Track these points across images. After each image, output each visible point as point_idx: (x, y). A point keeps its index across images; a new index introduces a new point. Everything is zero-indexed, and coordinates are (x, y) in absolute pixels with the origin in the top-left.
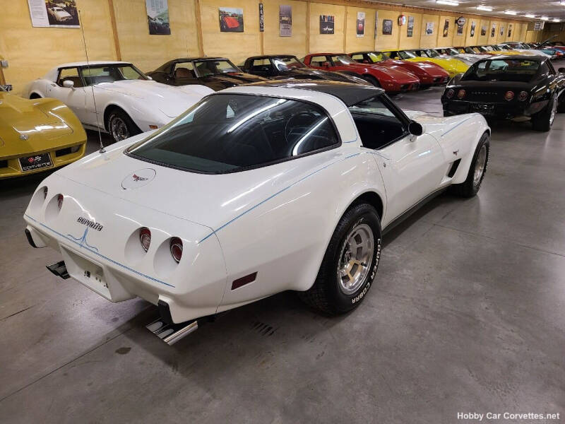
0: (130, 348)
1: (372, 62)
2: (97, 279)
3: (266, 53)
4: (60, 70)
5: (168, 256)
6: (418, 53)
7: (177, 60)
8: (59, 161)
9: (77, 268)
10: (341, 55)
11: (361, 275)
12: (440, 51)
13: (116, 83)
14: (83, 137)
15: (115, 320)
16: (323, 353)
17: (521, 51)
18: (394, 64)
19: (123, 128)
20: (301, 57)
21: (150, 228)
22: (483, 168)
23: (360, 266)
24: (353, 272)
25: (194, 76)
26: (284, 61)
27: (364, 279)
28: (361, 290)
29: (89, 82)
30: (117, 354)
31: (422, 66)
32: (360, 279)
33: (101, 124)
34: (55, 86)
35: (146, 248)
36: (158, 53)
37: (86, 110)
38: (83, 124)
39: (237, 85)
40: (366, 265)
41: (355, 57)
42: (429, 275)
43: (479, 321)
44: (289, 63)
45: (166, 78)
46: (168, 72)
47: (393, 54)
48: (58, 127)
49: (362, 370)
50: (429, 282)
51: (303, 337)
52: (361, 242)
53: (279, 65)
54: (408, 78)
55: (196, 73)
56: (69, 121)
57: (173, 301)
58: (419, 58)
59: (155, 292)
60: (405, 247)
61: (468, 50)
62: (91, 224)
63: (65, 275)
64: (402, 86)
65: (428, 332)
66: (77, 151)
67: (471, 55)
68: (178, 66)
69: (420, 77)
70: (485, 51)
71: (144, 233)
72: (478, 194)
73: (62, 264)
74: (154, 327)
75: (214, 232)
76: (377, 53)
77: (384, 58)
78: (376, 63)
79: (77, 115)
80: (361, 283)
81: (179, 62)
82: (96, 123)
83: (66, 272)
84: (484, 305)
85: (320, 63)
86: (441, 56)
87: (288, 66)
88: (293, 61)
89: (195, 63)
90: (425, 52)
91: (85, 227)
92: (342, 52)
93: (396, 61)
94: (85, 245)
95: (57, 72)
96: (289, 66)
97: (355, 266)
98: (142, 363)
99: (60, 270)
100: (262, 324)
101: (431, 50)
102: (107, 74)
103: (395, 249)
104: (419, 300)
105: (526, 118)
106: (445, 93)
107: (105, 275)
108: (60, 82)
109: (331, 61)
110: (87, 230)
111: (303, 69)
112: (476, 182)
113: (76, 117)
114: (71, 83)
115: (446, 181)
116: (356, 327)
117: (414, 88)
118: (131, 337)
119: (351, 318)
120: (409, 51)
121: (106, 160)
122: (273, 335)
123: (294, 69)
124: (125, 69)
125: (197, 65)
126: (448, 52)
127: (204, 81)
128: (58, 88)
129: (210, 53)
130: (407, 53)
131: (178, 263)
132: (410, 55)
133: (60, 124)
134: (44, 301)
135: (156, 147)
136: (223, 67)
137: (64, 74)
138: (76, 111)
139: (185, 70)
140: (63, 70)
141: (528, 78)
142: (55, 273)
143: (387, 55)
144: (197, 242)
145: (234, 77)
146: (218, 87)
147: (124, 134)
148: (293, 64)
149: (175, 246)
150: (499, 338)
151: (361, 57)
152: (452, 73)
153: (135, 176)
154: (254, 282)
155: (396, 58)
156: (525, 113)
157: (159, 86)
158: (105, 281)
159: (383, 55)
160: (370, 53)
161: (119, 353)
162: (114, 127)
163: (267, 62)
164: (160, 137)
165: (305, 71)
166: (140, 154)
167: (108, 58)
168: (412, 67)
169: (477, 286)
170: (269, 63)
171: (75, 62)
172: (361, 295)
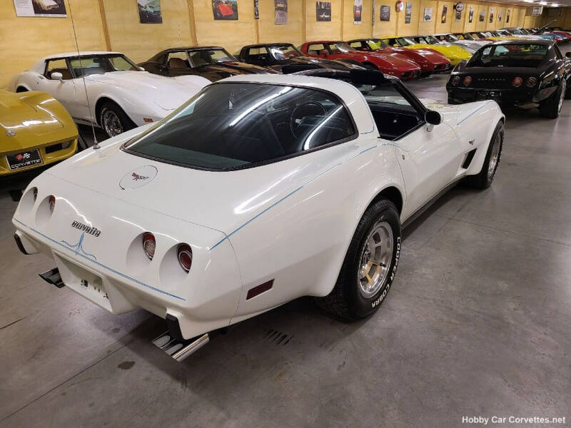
0: (134, 363)
1: (371, 50)
2: (95, 288)
3: (262, 42)
4: (47, 61)
5: (176, 265)
6: (417, 40)
7: (170, 49)
8: (50, 158)
9: (73, 277)
10: (338, 43)
11: (380, 276)
12: (438, 37)
13: (108, 74)
14: (74, 132)
15: (116, 330)
16: (344, 363)
17: (520, 36)
18: (394, 52)
19: (116, 122)
20: (298, 45)
21: (154, 233)
22: (496, 158)
23: (379, 267)
24: (371, 273)
25: (189, 66)
26: (282, 49)
27: (384, 280)
28: (380, 293)
29: (79, 73)
30: (120, 369)
31: (421, 53)
32: (379, 280)
33: (92, 118)
34: (43, 78)
35: (151, 256)
36: (149, 43)
37: (77, 104)
38: (73, 118)
39: (233, 75)
40: (385, 266)
41: (353, 45)
42: (449, 273)
43: (509, 323)
44: (286, 51)
45: (159, 69)
46: (162, 63)
47: (392, 42)
48: (47, 122)
49: (388, 381)
50: (451, 281)
51: (322, 345)
52: (380, 241)
53: (275, 53)
54: (409, 65)
55: (190, 63)
56: (58, 115)
57: (183, 315)
58: (418, 44)
59: (163, 306)
60: (420, 243)
61: (468, 36)
62: (88, 229)
63: (60, 284)
64: (403, 74)
65: (455, 337)
66: (68, 147)
67: (471, 42)
68: (171, 55)
69: (421, 65)
70: (484, 37)
71: (147, 239)
72: (492, 185)
73: (56, 271)
74: (161, 342)
75: (227, 237)
76: (376, 41)
77: (383, 45)
78: (374, 51)
79: (67, 109)
80: (381, 285)
81: (172, 52)
82: (89, 118)
83: (60, 280)
84: (512, 306)
85: (318, 51)
86: (440, 43)
87: (284, 54)
88: (290, 49)
89: (189, 53)
90: (424, 38)
91: (81, 232)
92: (340, 40)
93: (395, 48)
94: (81, 252)
95: (45, 64)
96: (286, 55)
97: (373, 267)
98: (147, 379)
99: (54, 278)
100: (276, 332)
101: (430, 37)
102: (96, 65)
103: (411, 245)
104: (442, 302)
105: (534, 105)
106: (451, 80)
107: (105, 284)
108: (48, 75)
109: (329, 49)
110: (82, 237)
111: (301, 57)
112: (490, 173)
113: (66, 111)
114: (59, 75)
115: (461, 172)
116: (377, 332)
117: (415, 76)
118: (134, 349)
119: (370, 322)
120: (408, 38)
121: (101, 157)
122: (287, 345)
123: (291, 57)
124: (115, 60)
125: (191, 54)
126: (447, 38)
127: (199, 71)
128: (45, 80)
129: (203, 42)
130: (406, 40)
131: (188, 272)
132: (409, 42)
133: (49, 118)
134: (37, 311)
135: (154, 142)
136: (218, 57)
137: (52, 65)
138: (66, 106)
139: (178, 60)
140: (51, 62)
141: (535, 63)
142: (49, 281)
143: (386, 42)
144: (208, 249)
145: (230, 67)
146: (214, 77)
147: (118, 127)
148: (291, 52)
149: (183, 253)
150: (531, 341)
151: (359, 45)
152: (452, 60)
153: (134, 175)
154: (271, 290)
155: (395, 45)
156: (534, 100)
157: (153, 78)
158: (104, 291)
159: (382, 42)
160: (368, 40)
161: (122, 368)
162: (106, 121)
163: (263, 51)
164: (157, 131)
165: (303, 59)
166: (138, 150)
167: (98, 49)
168: (412, 54)
169: (503, 285)
170: (266, 52)
171: (64, 52)
172: (381, 298)
